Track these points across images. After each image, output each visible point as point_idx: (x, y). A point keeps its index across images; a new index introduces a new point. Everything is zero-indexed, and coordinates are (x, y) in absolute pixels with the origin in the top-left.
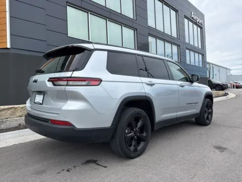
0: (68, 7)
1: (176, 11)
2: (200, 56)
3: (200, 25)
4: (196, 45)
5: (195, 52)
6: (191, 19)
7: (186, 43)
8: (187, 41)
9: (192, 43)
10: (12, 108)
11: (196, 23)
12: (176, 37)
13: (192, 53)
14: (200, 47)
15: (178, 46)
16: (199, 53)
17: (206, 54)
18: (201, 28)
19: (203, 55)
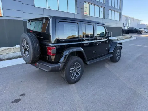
2: (118, 14)
4: (116, 7)
5: (115, 11)
7: (110, 7)
8: (110, 4)
9: (113, 6)
10: (9, 49)
12: (103, 2)
13: (113, 12)
14: (119, 8)
15: (104, 8)
16: (117, 12)
17: (122, 12)
19: (120, 13)
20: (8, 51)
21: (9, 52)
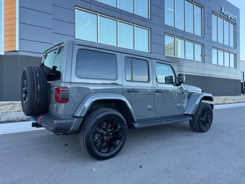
0: (76, 10)
1: (202, 7)
2: (232, 56)
3: (234, 21)
4: (226, 43)
5: (224, 51)
6: (222, 15)
7: (213, 42)
8: (214, 39)
9: (220, 41)
11: (228, 19)
12: (200, 35)
13: (221, 53)
14: (232, 45)
15: (203, 45)
16: (229, 52)
17: (239, 53)
18: (235, 24)
19: (235, 55)
20: (9, 107)
21: (10, 109)
